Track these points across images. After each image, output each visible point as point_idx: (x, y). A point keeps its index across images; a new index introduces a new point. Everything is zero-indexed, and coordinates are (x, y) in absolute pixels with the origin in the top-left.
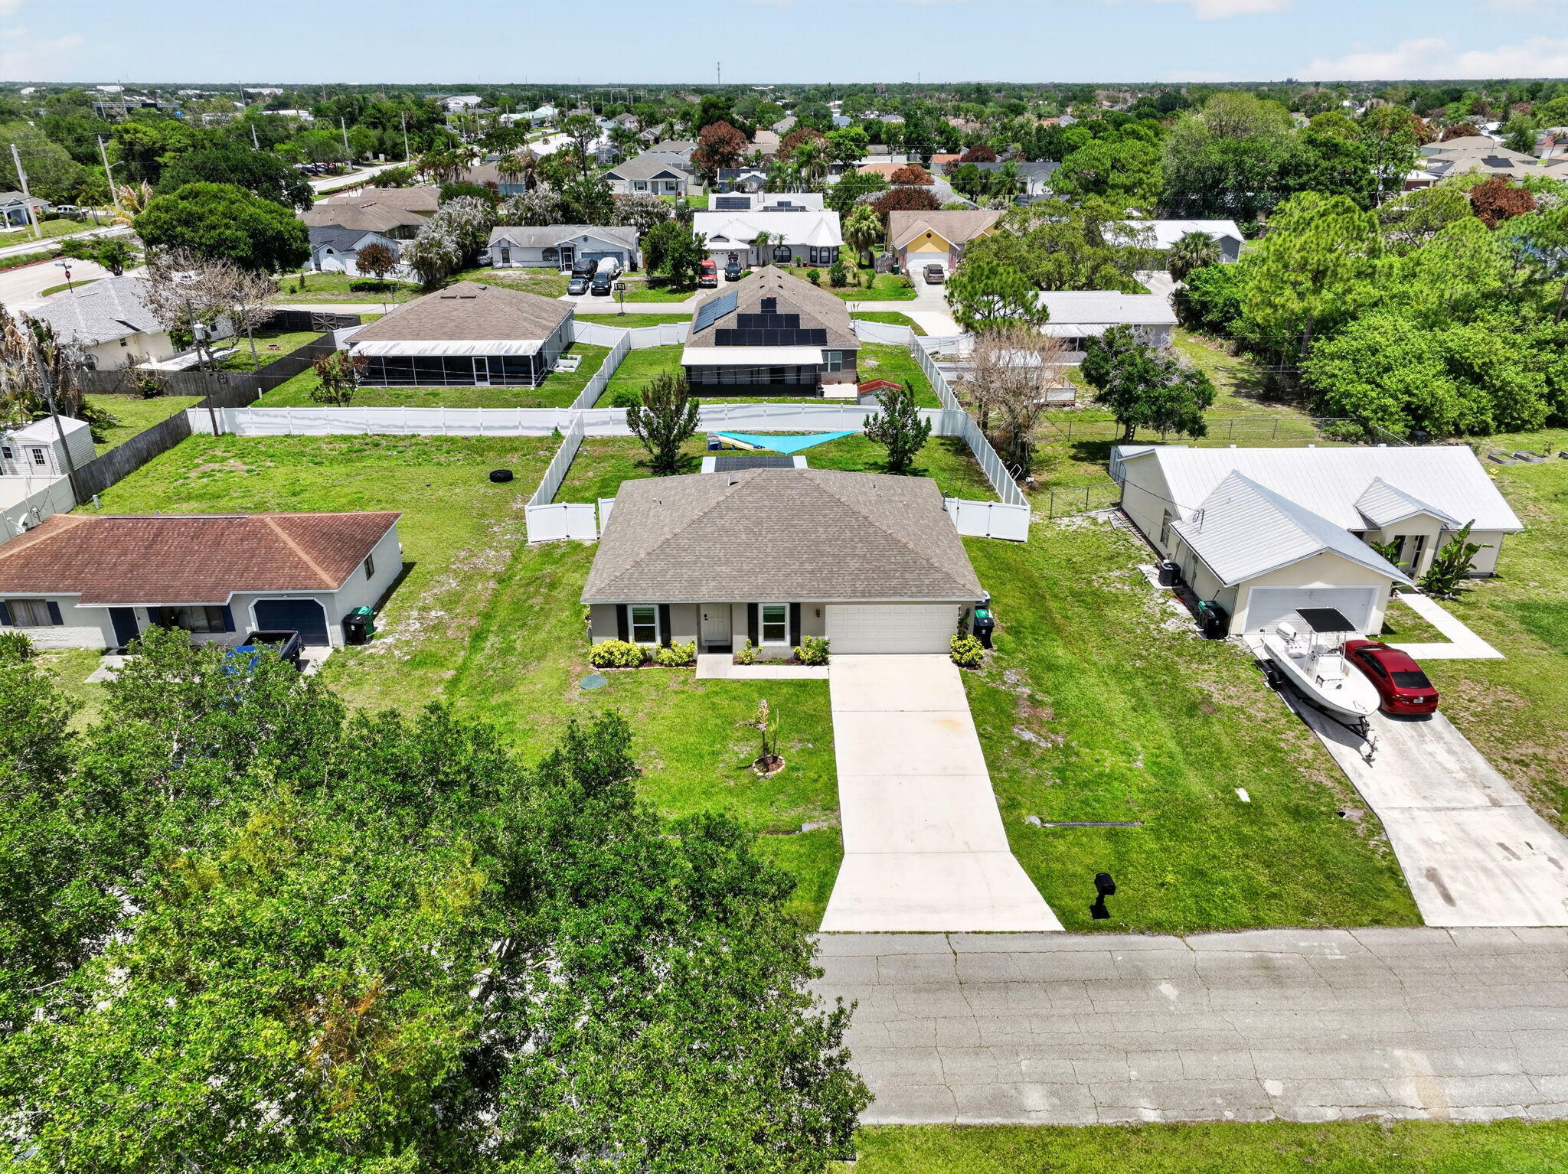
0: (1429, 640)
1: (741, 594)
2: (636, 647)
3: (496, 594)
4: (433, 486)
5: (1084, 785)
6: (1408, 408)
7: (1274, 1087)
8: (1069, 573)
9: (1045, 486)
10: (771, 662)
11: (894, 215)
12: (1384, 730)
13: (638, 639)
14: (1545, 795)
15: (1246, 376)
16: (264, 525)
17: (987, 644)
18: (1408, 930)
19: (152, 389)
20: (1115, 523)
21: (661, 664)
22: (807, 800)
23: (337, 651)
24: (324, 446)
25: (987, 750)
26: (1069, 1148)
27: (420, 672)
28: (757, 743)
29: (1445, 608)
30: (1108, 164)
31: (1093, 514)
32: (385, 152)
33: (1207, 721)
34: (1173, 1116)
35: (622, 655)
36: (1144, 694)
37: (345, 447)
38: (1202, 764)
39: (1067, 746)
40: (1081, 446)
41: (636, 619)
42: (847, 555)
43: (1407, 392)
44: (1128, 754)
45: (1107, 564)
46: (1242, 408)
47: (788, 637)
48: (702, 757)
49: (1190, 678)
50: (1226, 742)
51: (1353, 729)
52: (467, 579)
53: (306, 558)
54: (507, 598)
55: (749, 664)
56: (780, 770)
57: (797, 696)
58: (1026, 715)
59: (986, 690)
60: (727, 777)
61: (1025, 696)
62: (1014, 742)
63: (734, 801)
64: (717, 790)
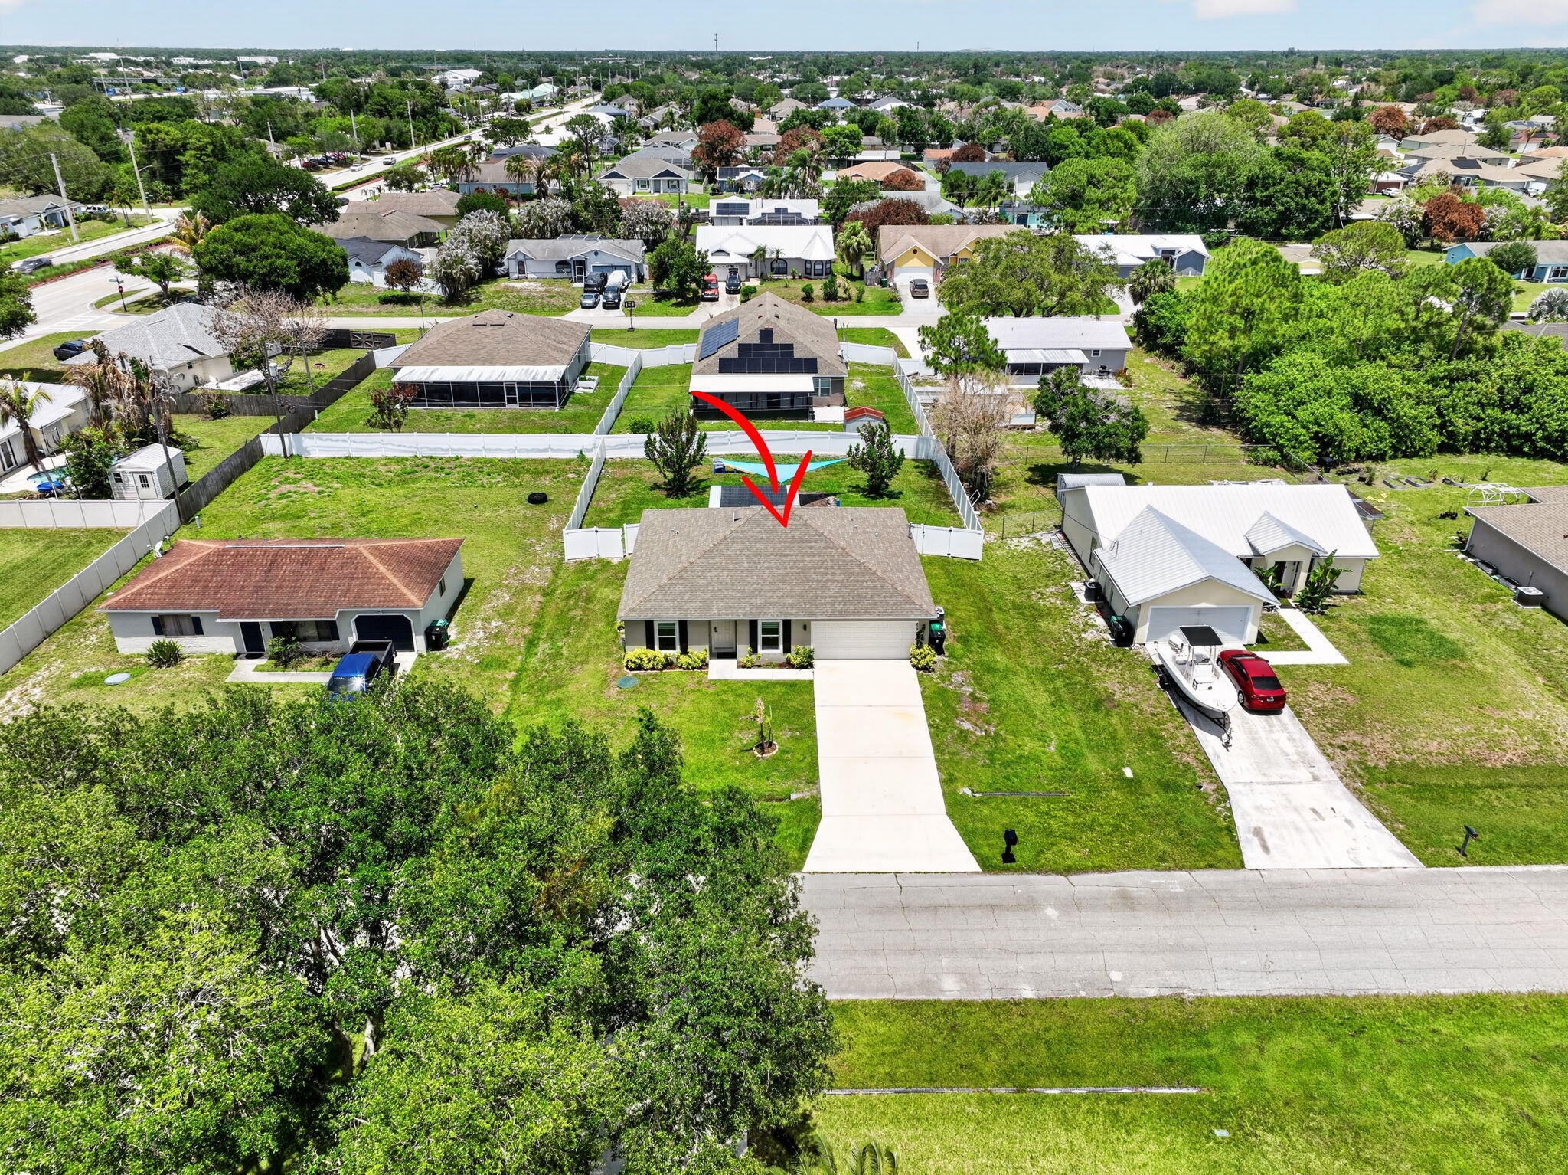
0: (1294, 648)
1: (744, 613)
2: (660, 654)
3: (542, 607)
4: (481, 507)
5: (1007, 764)
6: (1316, 437)
7: (1116, 976)
8: (1013, 589)
9: (1002, 508)
10: (768, 666)
11: (885, 230)
12: (1241, 721)
13: (662, 648)
14: (1355, 772)
15: (1190, 398)
16: (359, 554)
17: (940, 651)
18: (1232, 872)
19: (220, 411)
20: (1056, 545)
21: (681, 667)
22: (795, 776)
23: (421, 656)
24: (381, 468)
25: (935, 737)
26: (971, 1014)
27: (488, 674)
28: (755, 731)
29: (1313, 621)
30: (1084, 180)
31: (1038, 535)
32: (390, 140)
33: (1108, 714)
34: (1043, 995)
35: (650, 660)
36: (1062, 691)
37: (398, 468)
38: (1099, 748)
39: (997, 734)
40: (1035, 469)
41: (661, 632)
43: (1317, 423)
44: (1044, 739)
45: (1045, 581)
46: (1183, 432)
47: (781, 646)
48: (714, 742)
49: (1099, 679)
50: (1120, 730)
51: (1218, 722)
52: (518, 593)
53: (395, 581)
54: (551, 612)
55: (750, 668)
56: (774, 753)
57: (788, 694)
58: (967, 709)
59: (937, 689)
60: (734, 758)
61: (968, 694)
62: (955, 731)
63: (739, 777)
64: (726, 768)
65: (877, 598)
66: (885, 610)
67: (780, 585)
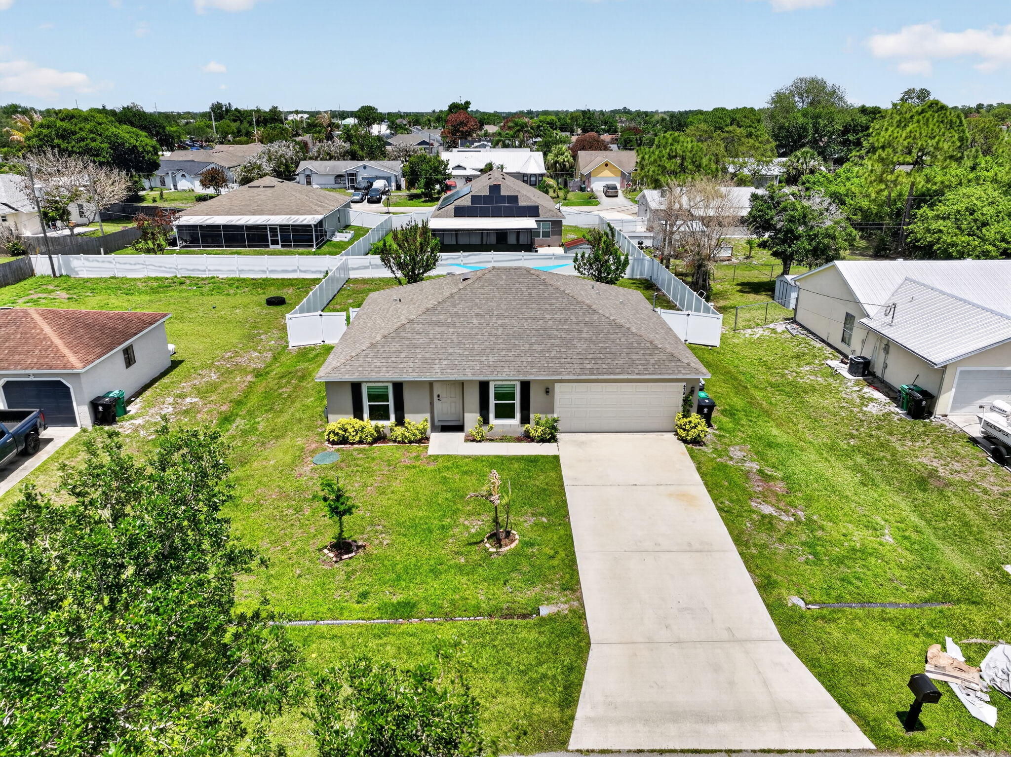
1: (472, 373)
2: (370, 424)
3: (251, 385)
4: (218, 308)
8: (764, 369)
9: (724, 309)
10: (501, 439)
11: (581, 154)
13: (372, 417)
16: (27, 314)
17: (708, 423)
19: (18, 250)
20: (793, 332)
21: (395, 441)
22: (546, 580)
23: (84, 431)
24: (139, 284)
25: (729, 524)
28: (488, 517)
31: (771, 326)
33: (942, 495)
35: (357, 431)
36: (868, 469)
37: (156, 284)
38: (954, 539)
39: (810, 521)
41: (371, 398)
42: (574, 338)
43: (1003, 240)
44: (873, 528)
45: (795, 361)
47: (518, 415)
48: (431, 531)
49: (908, 454)
50: (970, 514)
52: (226, 374)
53: (58, 341)
54: (260, 388)
55: (480, 441)
56: (513, 545)
57: (529, 471)
58: (760, 489)
59: (715, 465)
60: (457, 553)
61: (755, 470)
62: (754, 516)
63: (464, 580)
64: (446, 567)
65: (634, 356)
66: (646, 369)
67: (517, 342)
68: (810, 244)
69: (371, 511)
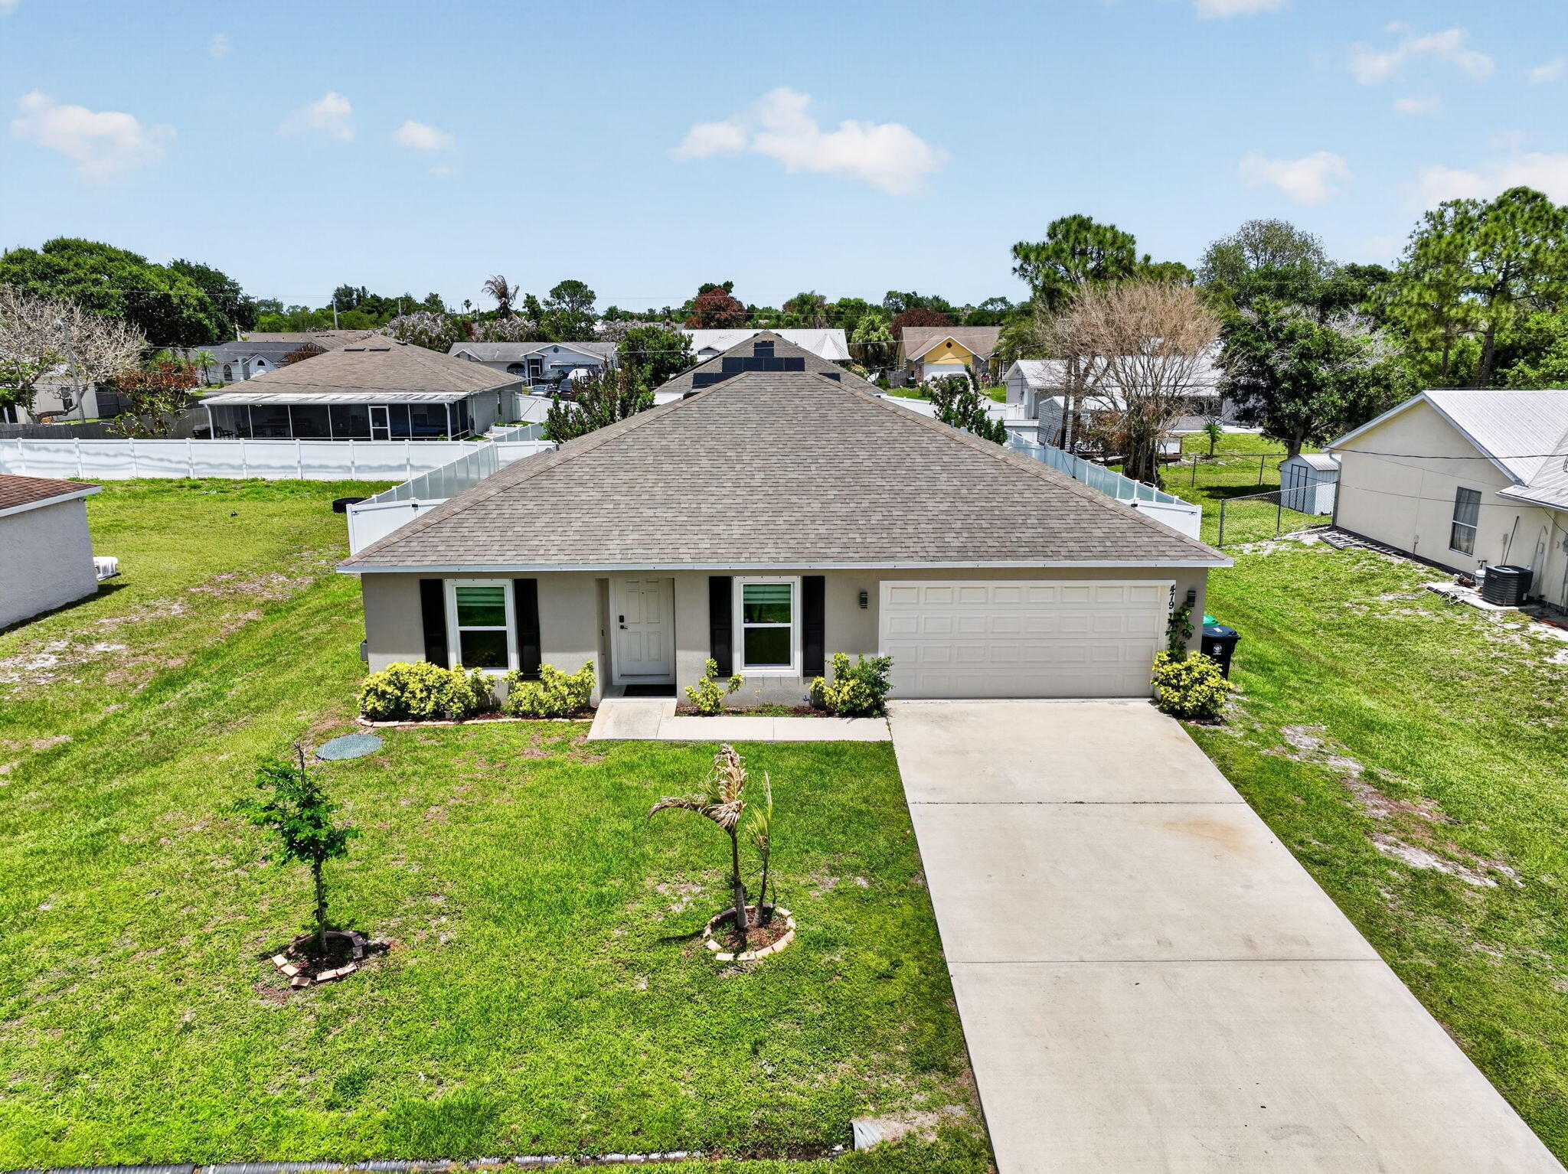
1: (694, 554)
2: (459, 676)
8: (1298, 602)
10: (760, 712)
11: (907, 331)
13: (468, 662)
20: (1338, 543)
21: (516, 714)
22: (871, 1040)
28: (717, 875)
31: (1289, 537)
35: (430, 692)
37: (146, 488)
39: (1538, 888)
41: (466, 615)
45: (1358, 587)
47: (797, 656)
48: (567, 910)
52: (204, 607)
55: (710, 714)
56: (780, 945)
57: (822, 772)
58: (1384, 812)
59: (1260, 763)
60: (629, 966)
61: (1356, 775)
62: (1394, 874)
63: (642, 1041)
64: (595, 1005)
65: (1055, 524)
66: (1087, 549)
67: (794, 499)
68: (1343, 398)
69: (426, 861)
